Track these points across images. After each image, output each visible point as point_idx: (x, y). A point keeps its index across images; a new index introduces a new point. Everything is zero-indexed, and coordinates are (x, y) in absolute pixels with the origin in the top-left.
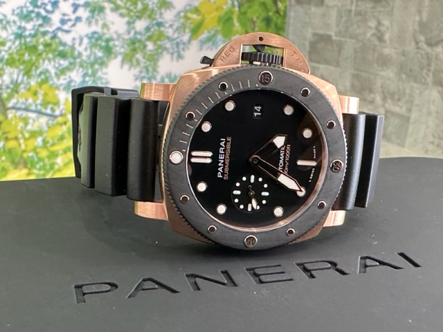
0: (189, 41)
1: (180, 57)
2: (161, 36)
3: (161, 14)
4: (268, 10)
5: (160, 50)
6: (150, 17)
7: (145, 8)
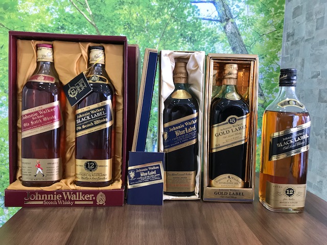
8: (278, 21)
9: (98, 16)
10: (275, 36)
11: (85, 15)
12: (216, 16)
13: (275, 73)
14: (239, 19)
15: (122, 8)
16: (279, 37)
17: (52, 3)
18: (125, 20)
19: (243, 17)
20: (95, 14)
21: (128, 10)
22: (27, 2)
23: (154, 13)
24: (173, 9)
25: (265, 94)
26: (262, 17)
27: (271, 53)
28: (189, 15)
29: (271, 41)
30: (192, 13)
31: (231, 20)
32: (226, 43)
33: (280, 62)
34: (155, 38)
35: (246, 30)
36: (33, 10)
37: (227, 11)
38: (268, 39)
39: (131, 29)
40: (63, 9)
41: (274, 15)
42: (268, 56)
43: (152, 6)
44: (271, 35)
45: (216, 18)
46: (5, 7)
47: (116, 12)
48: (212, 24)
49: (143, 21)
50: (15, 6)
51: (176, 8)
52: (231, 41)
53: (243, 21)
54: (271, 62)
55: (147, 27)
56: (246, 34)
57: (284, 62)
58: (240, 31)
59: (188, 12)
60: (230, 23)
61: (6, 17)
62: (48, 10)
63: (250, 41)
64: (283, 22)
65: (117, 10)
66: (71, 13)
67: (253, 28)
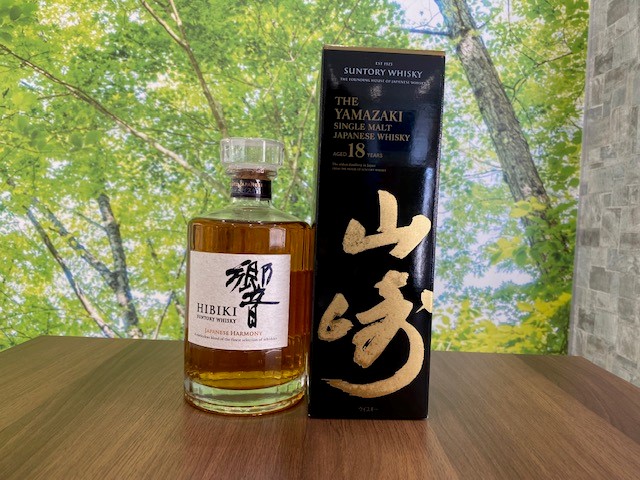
0: (489, 266)
1: (481, 275)
2: (466, 260)
3: (467, 246)
4: (557, 249)
5: (465, 270)
6: (458, 247)
7: (455, 242)
8: (575, 33)
9: (193, 28)
10: (570, 65)
11: (168, 28)
12: (439, 25)
13: (571, 144)
14: (490, 29)
15: (243, 12)
16: (577, 66)
17: (104, 6)
18: (249, 36)
19: (499, 25)
20: (189, 25)
21: (254, 15)
22: (56, 5)
23: (308, 19)
24: (347, 11)
25: (550, 190)
26: (540, 24)
27: (561, 101)
28: (382, 22)
29: (561, 75)
30: (389, 19)
31: (472, 32)
32: (461, 79)
33: (581, 121)
34: (310, 71)
35: (504, 52)
36: (67, 20)
37: (464, 14)
38: (553, 72)
39: (260, 53)
40: (125, 16)
41: (565, 21)
42: (554, 108)
43: (304, 6)
44: (560, 63)
45: (440, 29)
46: (14, 14)
47: (230, 19)
48: (431, 40)
49: (286, 36)
50: (33, 12)
51: (355, 9)
52: (473, 76)
53: (497, 34)
54: (562, 121)
55: (294, 49)
56: (505, 60)
57: (591, 120)
58: (493, 54)
59: (380, 17)
60: (470, 38)
61: (15, 33)
62: (96, 18)
63: (514, 75)
64: (585, 34)
65: (233, 15)
66: (141, 23)
67: (520, 49)
